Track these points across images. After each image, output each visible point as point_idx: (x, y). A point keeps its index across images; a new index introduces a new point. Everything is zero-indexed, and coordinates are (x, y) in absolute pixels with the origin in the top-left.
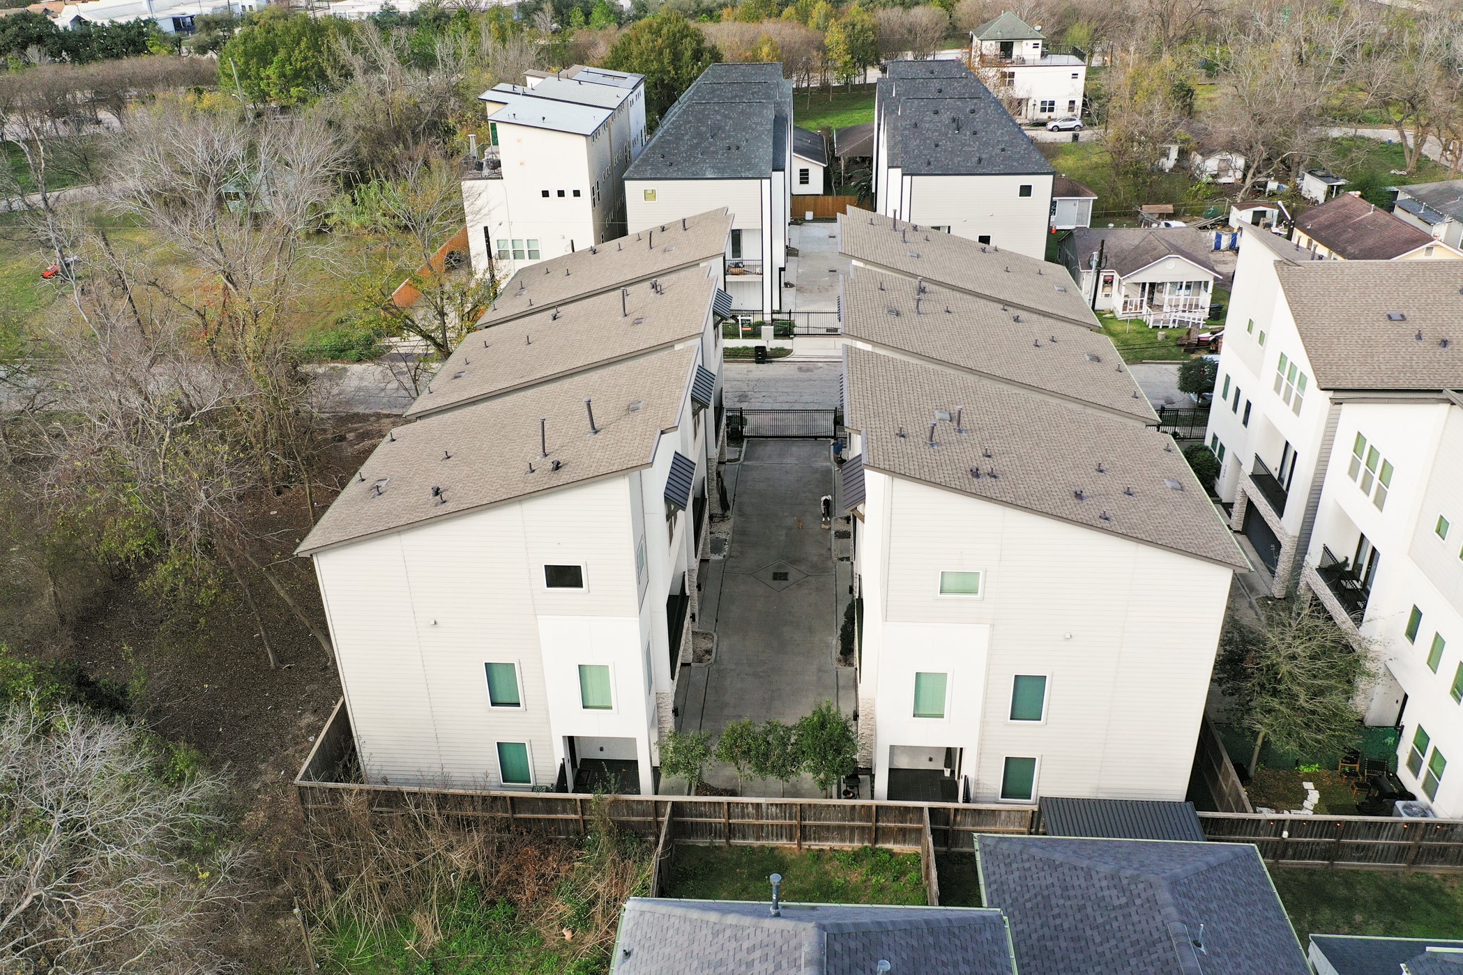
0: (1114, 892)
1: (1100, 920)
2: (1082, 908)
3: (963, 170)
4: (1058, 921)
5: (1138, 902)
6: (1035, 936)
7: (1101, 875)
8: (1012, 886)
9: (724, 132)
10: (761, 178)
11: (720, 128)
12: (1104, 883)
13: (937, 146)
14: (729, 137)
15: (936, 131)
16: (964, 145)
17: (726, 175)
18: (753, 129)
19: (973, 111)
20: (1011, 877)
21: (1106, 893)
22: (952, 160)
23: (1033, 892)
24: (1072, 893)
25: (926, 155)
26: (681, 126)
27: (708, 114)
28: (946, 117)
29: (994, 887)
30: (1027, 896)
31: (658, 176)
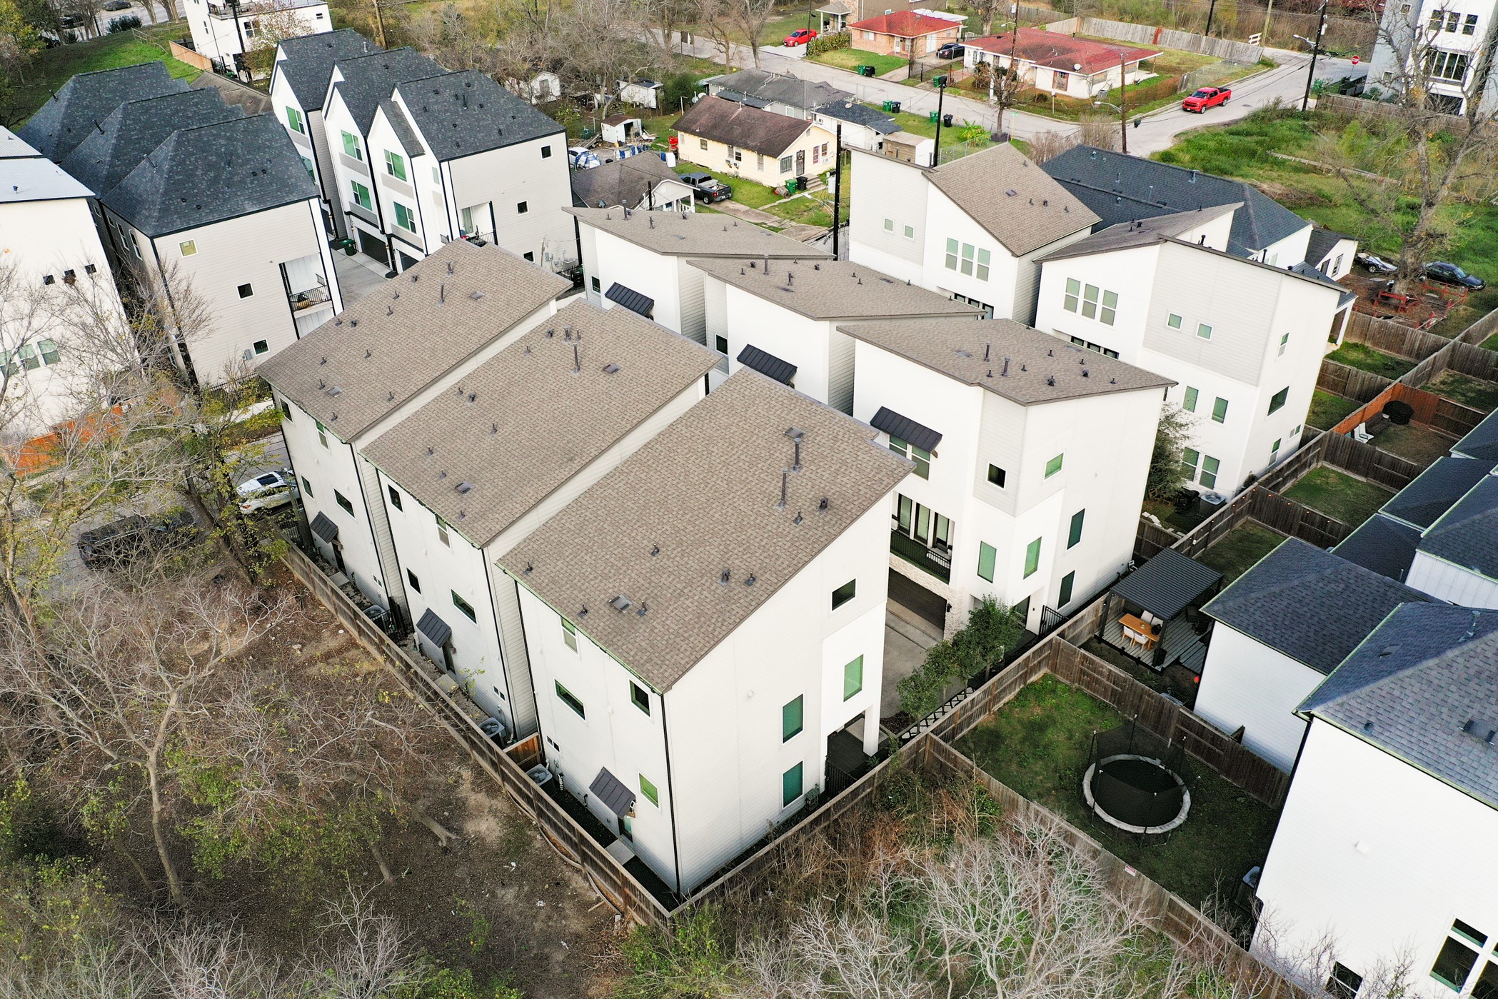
0: (1332, 585)
1: (1341, 603)
2: (1322, 604)
3: (490, 145)
4: (1316, 619)
5: (1352, 581)
6: (1311, 634)
7: (1314, 582)
8: (1264, 620)
9: (239, 157)
10: (308, 199)
11: (232, 155)
12: (1321, 585)
13: (455, 126)
14: (248, 161)
15: (446, 111)
16: (478, 120)
17: (269, 205)
18: (269, 147)
19: (468, 85)
20: (1256, 617)
21: (1328, 588)
22: (476, 137)
23: (1281, 615)
24: (1307, 601)
25: (451, 137)
26: (184, 161)
27: (208, 141)
28: (447, 94)
29: (1251, 628)
30: (1280, 619)
31: (192, 223)
